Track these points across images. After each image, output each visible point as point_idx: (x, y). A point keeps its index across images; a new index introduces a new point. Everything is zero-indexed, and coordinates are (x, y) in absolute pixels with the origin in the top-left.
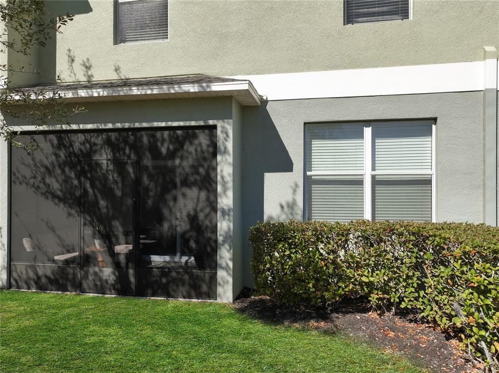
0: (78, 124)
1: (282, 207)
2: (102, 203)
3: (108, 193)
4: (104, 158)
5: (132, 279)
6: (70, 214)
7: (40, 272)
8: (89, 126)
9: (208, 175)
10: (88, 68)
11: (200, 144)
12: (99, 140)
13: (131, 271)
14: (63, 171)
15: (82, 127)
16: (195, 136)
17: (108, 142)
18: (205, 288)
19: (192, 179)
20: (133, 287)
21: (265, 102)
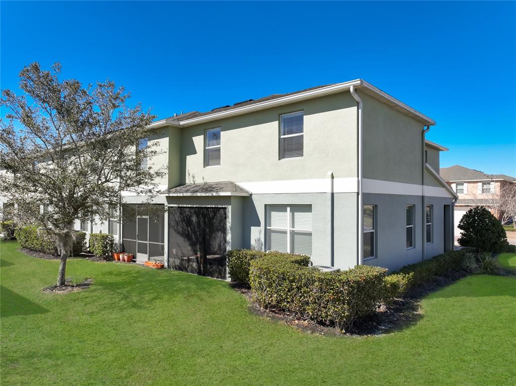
0: (186, 204)
1: (256, 241)
2: (193, 237)
3: (195, 233)
4: (194, 219)
5: (202, 269)
6: (184, 241)
7: (176, 264)
8: (189, 206)
9: (224, 226)
10: (194, 177)
11: (221, 213)
12: (193, 211)
13: (202, 265)
14: (183, 223)
15: (187, 206)
16: (220, 210)
17: (195, 212)
18: (223, 275)
19: (219, 228)
20: (202, 272)
21: (251, 195)
